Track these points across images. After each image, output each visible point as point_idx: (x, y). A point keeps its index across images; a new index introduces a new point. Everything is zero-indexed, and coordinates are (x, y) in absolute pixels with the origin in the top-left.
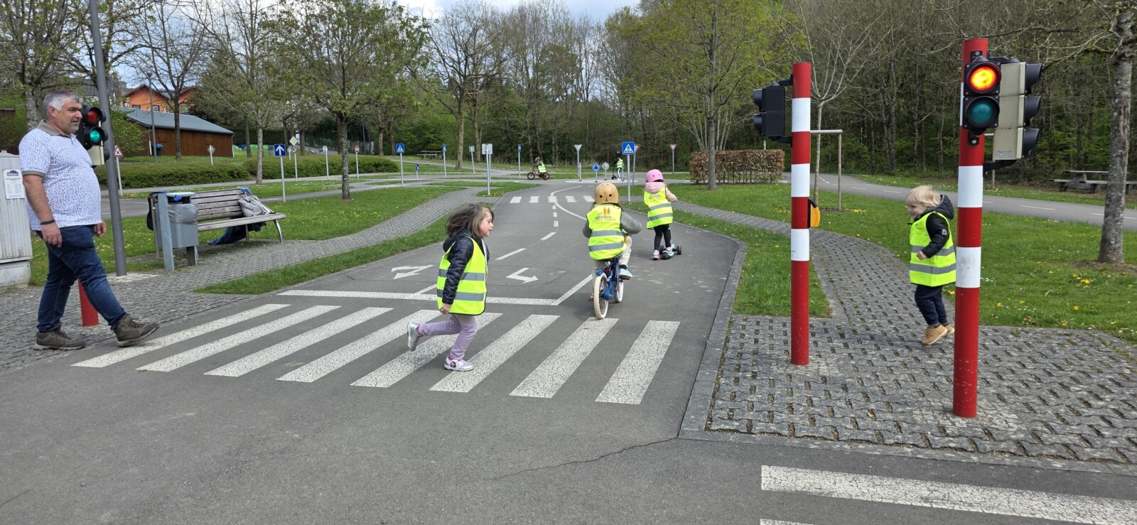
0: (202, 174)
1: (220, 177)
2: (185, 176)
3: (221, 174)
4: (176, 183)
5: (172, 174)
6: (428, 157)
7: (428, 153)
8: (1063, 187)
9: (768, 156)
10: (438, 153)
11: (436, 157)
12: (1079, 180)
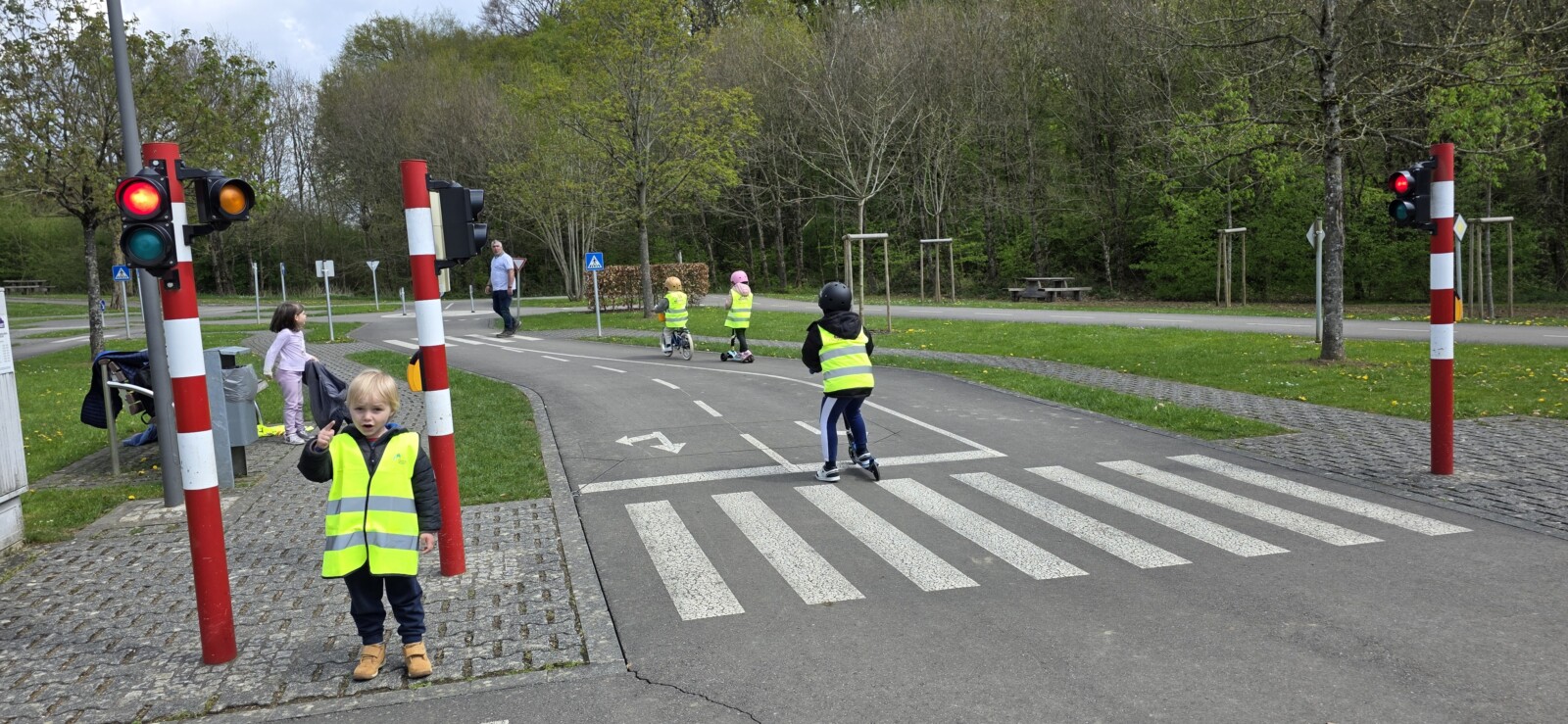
6: (18, 290)
7: (17, 284)
8: (1016, 297)
9: (691, 271)
10: (40, 284)
11: (36, 290)
12: (1035, 288)
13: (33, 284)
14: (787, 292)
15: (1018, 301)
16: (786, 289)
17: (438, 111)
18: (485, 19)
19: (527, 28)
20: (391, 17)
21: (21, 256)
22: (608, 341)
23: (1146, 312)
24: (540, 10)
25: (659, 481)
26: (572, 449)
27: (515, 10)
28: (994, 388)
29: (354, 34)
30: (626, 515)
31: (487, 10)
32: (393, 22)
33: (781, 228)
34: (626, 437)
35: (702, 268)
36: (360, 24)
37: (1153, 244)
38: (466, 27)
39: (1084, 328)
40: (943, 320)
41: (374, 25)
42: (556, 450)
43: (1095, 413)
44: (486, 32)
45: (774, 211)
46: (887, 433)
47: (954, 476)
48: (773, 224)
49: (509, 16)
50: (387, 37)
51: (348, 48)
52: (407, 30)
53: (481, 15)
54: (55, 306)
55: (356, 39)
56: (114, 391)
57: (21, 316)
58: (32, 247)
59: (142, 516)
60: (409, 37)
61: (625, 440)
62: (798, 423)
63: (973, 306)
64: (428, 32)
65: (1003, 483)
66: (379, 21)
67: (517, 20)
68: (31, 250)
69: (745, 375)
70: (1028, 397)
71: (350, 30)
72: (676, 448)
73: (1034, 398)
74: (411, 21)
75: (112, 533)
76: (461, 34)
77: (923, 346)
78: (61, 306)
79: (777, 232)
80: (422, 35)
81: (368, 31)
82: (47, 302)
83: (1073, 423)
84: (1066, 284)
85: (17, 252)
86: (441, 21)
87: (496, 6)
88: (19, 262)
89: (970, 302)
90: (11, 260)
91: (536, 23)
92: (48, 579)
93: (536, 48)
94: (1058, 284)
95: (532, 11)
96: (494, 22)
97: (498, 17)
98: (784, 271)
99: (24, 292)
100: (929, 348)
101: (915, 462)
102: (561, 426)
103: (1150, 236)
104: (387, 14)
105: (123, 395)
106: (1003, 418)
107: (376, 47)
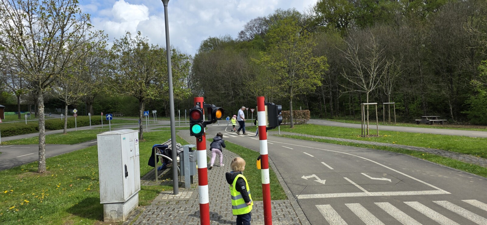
0: (23, 129)
1: (31, 130)
2: (14, 131)
3: (32, 129)
4: (10, 135)
5: (8, 130)
6: (116, 116)
7: (116, 114)
8: (418, 123)
9: (304, 113)
10: (121, 114)
11: (120, 116)
12: (425, 120)
13: (119, 114)
14: (333, 119)
15: (419, 124)
16: (333, 117)
17: (227, 64)
18: (239, 37)
19: (251, 39)
20: (213, 37)
21: (116, 106)
22: (283, 136)
23: (473, 130)
24: (255, 33)
25: (323, 196)
26: (288, 180)
27: (248, 34)
28: (430, 162)
29: (203, 43)
30: (317, 210)
31: (240, 34)
32: (214, 39)
33: (331, 98)
34: (304, 176)
35: (308, 112)
36: (205, 40)
37: (469, 104)
38: (234, 39)
39: (452, 137)
40: (396, 131)
41: (209, 40)
42: (283, 180)
43: (477, 175)
44: (240, 40)
45: (329, 93)
46: (398, 181)
47: (434, 202)
48: (329, 97)
49: (246, 35)
50: (212, 43)
51: (201, 47)
52: (218, 41)
53: (238, 36)
54: (125, 120)
55: (204, 44)
56: (158, 156)
57: (117, 123)
58: (119, 103)
59: (168, 198)
60: (218, 43)
61: (303, 177)
62: (362, 174)
63: (404, 126)
64: (223, 41)
65: (456, 206)
66: (210, 39)
67: (248, 37)
68: (119, 104)
69: (334, 152)
70: (445, 166)
71: (202, 42)
72: (323, 182)
73: (448, 167)
74: (219, 38)
75: (161, 203)
76: (232, 41)
77: (394, 142)
78: (127, 120)
79: (330, 99)
80: (222, 42)
81: (207, 42)
82: (123, 119)
83: (470, 180)
84: (437, 118)
85: (115, 105)
86: (227, 38)
87: (242, 33)
88: (116, 108)
89: (401, 124)
90: (114, 107)
91: (254, 37)
92: (148, 220)
93: (254, 45)
94: (434, 118)
95: (253, 34)
96: (242, 37)
97: (243, 36)
98: (332, 111)
99: (117, 116)
100: (396, 143)
101: (415, 194)
102: (281, 170)
103: (468, 102)
104: (212, 37)
105: (159, 157)
106: (440, 176)
107: (209, 46)
